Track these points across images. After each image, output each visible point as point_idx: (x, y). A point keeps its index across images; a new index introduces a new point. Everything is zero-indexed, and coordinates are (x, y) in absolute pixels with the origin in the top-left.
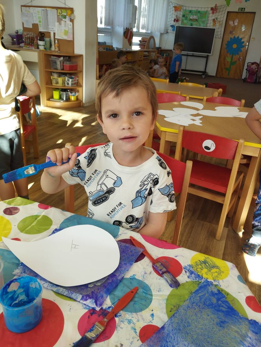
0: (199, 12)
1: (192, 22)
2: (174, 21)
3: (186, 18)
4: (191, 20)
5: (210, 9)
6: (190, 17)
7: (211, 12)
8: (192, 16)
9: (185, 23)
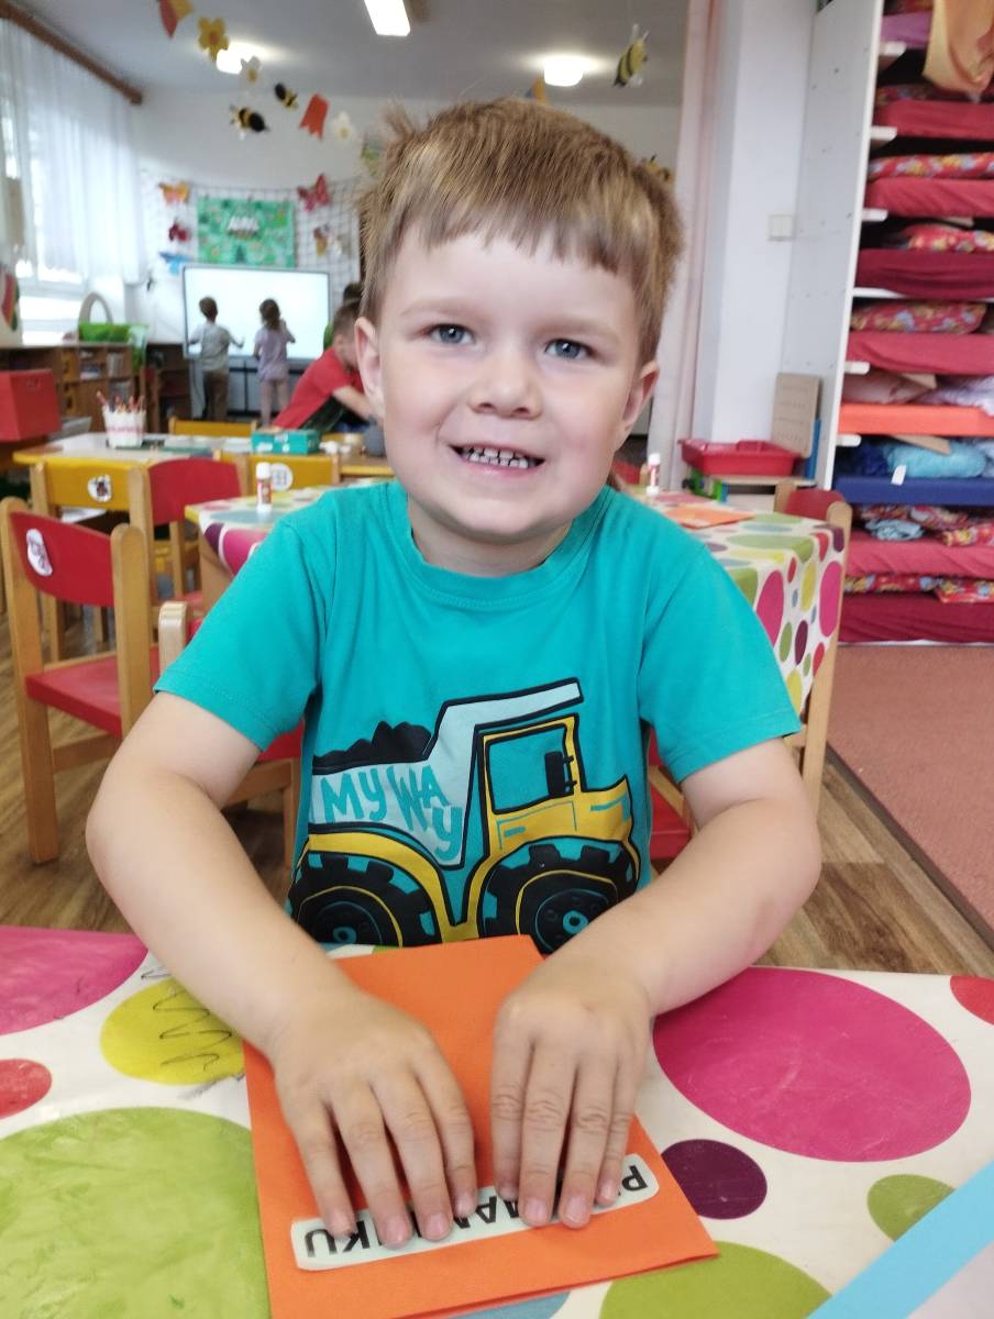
0: (259, 205)
1: (238, 242)
2: (171, 237)
3: (215, 228)
4: (232, 233)
5: (294, 196)
6: (228, 224)
7: (302, 204)
8: (234, 219)
9: (214, 247)
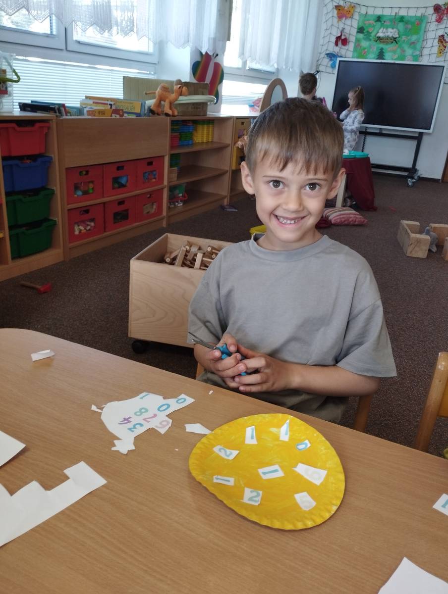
0: (402, 19)
1: (381, 45)
2: (336, 44)
3: (368, 36)
4: (379, 39)
5: (431, 10)
6: (378, 32)
7: (434, 17)
8: (382, 29)
9: (365, 49)
